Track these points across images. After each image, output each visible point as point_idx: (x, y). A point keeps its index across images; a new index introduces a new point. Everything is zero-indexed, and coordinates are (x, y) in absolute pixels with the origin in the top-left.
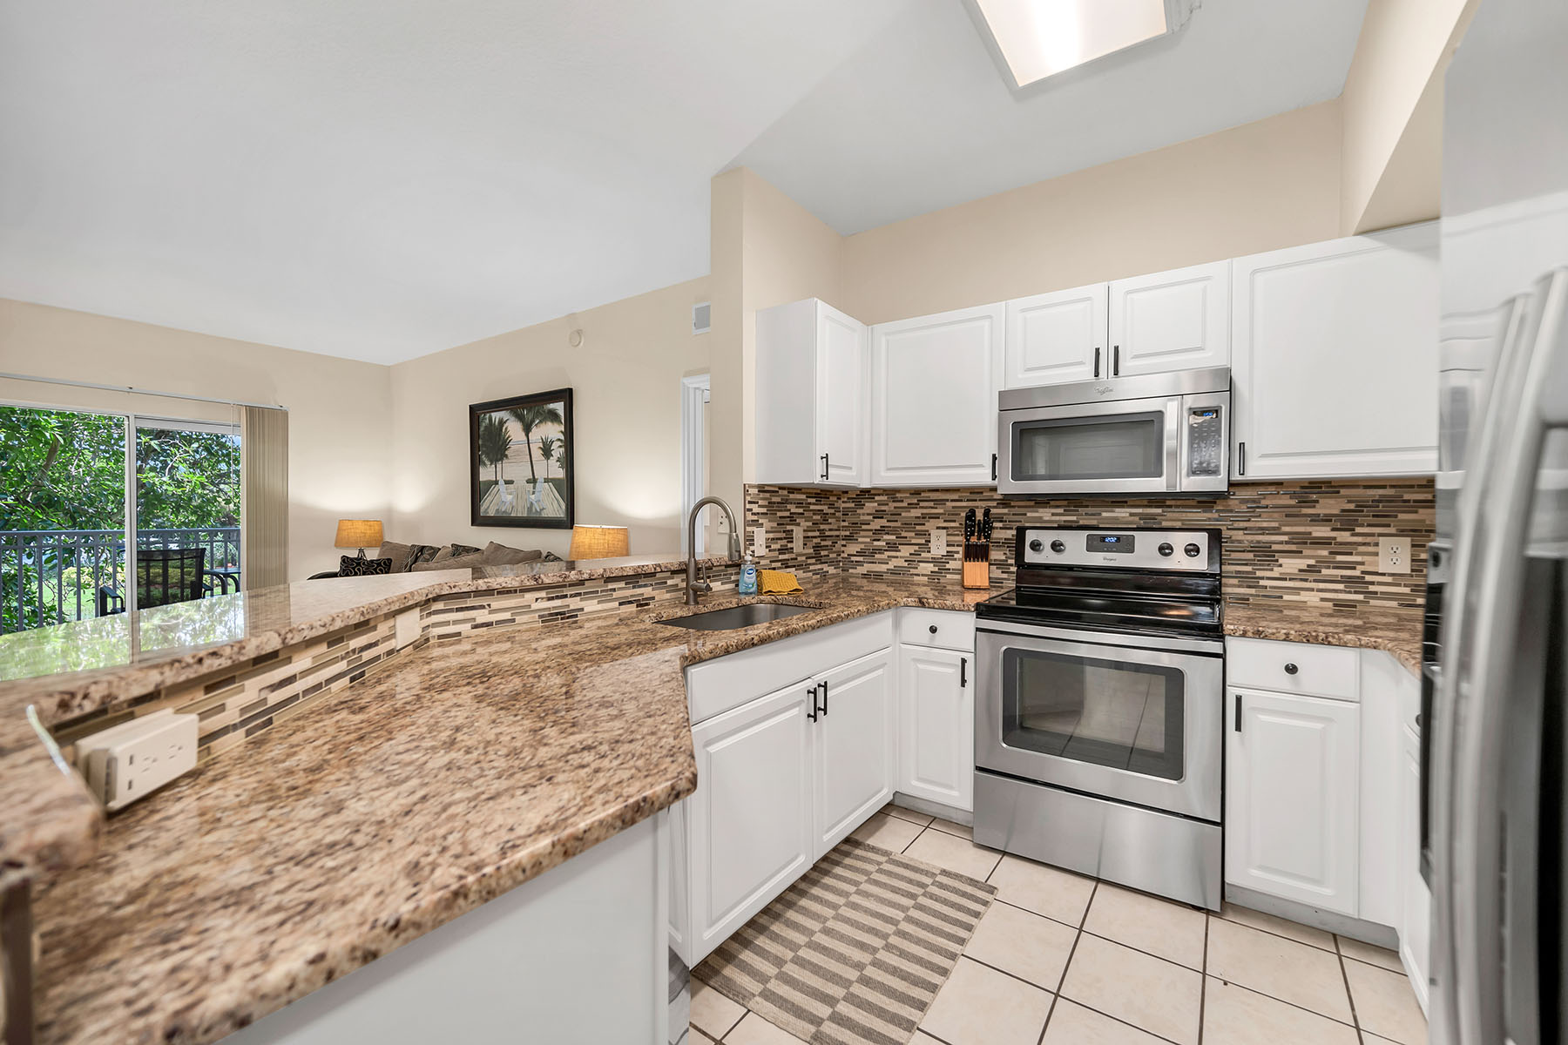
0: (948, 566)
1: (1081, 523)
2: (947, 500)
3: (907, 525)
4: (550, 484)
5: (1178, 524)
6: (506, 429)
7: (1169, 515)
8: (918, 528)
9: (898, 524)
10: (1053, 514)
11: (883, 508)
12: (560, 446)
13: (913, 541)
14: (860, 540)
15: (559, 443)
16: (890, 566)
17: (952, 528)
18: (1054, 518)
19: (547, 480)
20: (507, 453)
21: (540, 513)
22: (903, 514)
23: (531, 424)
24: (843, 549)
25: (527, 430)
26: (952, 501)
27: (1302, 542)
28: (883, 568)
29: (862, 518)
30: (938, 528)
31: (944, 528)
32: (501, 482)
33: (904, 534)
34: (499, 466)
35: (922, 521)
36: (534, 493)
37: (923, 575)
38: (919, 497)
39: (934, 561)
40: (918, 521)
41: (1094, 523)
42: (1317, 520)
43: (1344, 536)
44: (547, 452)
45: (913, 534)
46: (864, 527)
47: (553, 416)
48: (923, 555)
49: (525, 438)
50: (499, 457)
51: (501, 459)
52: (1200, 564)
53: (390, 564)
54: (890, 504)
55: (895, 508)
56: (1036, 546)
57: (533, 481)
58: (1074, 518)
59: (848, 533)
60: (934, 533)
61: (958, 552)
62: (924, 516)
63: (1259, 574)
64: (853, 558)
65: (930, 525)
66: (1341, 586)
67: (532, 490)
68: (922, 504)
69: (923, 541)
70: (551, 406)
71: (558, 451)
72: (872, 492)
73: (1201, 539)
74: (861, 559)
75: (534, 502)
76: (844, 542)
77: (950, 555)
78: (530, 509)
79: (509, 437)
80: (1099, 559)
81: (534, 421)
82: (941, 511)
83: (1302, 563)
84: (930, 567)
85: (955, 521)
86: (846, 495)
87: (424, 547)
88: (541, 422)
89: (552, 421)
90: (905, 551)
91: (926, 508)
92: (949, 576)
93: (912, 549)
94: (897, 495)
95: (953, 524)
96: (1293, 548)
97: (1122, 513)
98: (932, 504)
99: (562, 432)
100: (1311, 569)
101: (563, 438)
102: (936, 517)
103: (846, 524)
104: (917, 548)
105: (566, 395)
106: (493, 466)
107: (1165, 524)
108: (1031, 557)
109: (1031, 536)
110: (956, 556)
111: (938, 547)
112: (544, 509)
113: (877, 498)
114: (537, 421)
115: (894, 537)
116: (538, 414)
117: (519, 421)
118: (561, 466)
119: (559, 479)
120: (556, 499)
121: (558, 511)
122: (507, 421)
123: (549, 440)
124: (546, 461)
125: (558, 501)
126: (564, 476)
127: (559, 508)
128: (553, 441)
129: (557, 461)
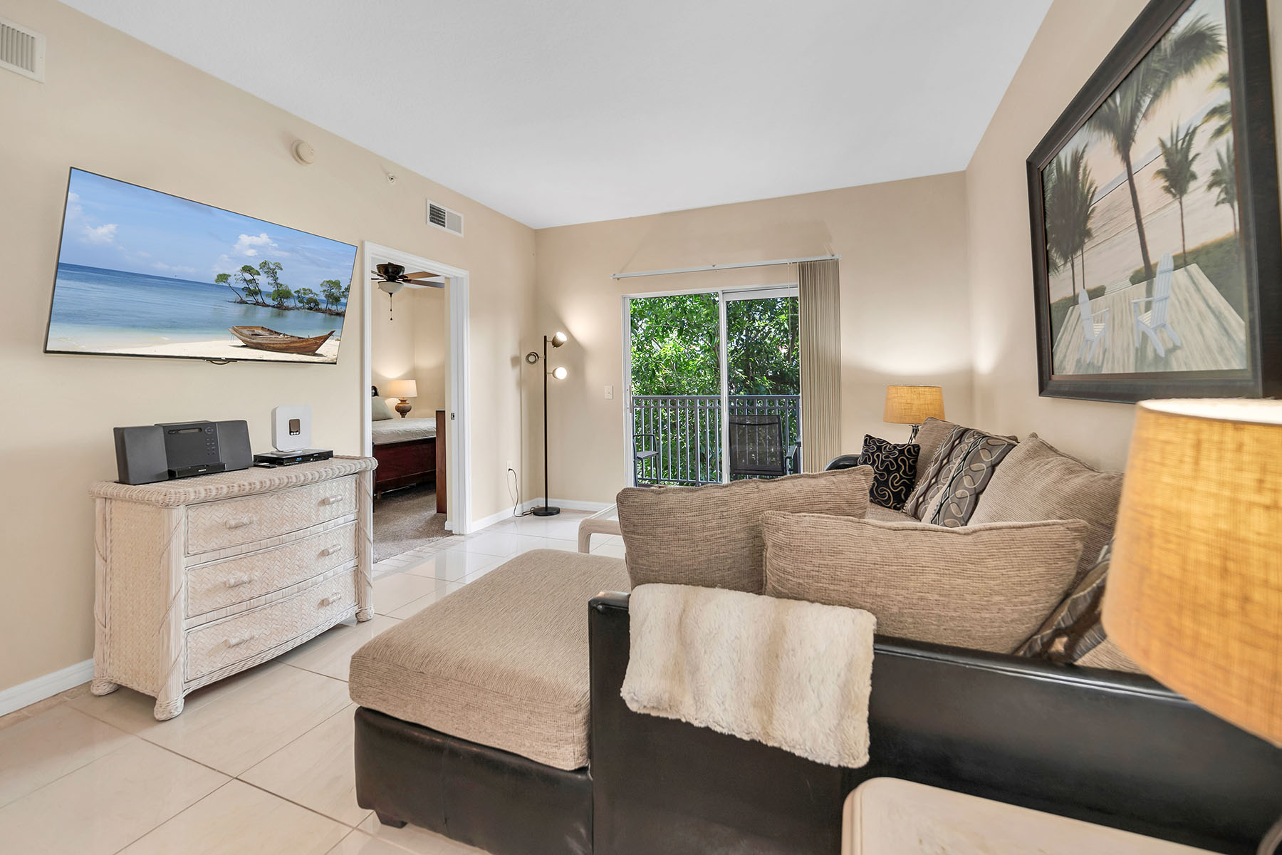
4: (1194, 268)
6: (1086, 169)
12: (1219, 132)
15: (1217, 122)
19: (1181, 261)
20: (1089, 224)
21: (1166, 361)
23: (1135, 119)
25: (1126, 141)
32: (1083, 297)
34: (1078, 261)
36: (1148, 306)
44: (1178, 174)
49: (1121, 169)
50: (1077, 239)
51: (1080, 245)
53: (918, 452)
57: (1148, 271)
67: (1143, 300)
70: (1183, 22)
75: (1151, 334)
78: (1141, 353)
79: (1092, 185)
81: (1139, 107)
87: (967, 430)
88: (1156, 96)
99: (1222, 79)
101: (1224, 98)
106: (1069, 265)
112: (1175, 348)
114: (1148, 100)
116: (1148, 79)
117: (1107, 136)
118: (1223, 196)
119: (1220, 245)
120: (1213, 312)
121: (1221, 350)
122: (1085, 147)
123: (1181, 136)
124: (1177, 204)
125: (1218, 316)
126: (1238, 227)
127: (1225, 339)
128: (1195, 129)
129: (1210, 186)
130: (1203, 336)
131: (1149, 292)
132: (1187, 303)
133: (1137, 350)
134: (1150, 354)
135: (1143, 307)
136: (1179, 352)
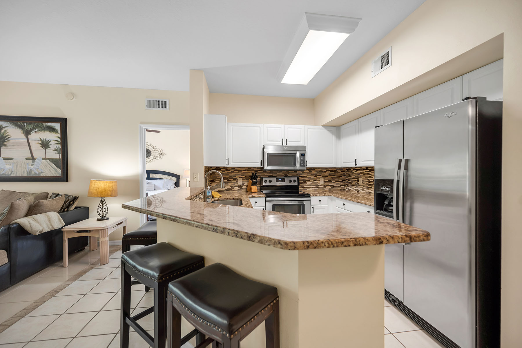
0: (242, 187)
1: (273, 176)
2: (242, 170)
3: (231, 177)
4: (48, 161)
5: (291, 176)
6: (5, 131)
7: (289, 174)
8: (234, 178)
9: (228, 177)
10: (267, 174)
11: (224, 172)
12: (57, 144)
13: (233, 181)
14: (216, 181)
15: (56, 142)
16: (226, 188)
17: (244, 177)
18: (268, 175)
19: (45, 159)
20: (5, 143)
21: (39, 174)
22: (230, 174)
23: (31, 130)
24: (210, 184)
25: (27, 133)
26: (243, 170)
27: (310, 178)
28: (224, 189)
29: (217, 175)
30: (240, 178)
31: (241, 178)
33: (230, 180)
35: (235, 176)
36: (32, 165)
37: (236, 190)
38: (234, 170)
39: (239, 186)
40: (234, 176)
41: (276, 176)
42: (312, 175)
43: (315, 178)
44: (45, 145)
45: (233, 179)
46: (217, 178)
47: (52, 130)
48: (235, 185)
49: (25, 138)
52: (296, 184)
54: (226, 171)
55: (227, 172)
56: (266, 181)
57: (33, 159)
58: (272, 175)
59: (212, 180)
60: (239, 179)
61: (245, 184)
62: (236, 175)
63: (304, 185)
64: (214, 187)
65: (237, 177)
66: (315, 187)
68: (235, 171)
69: (236, 181)
70: (49, 124)
71: (55, 145)
72: (220, 168)
73: (296, 179)
74: (217, 187)
75: (34, 170)
76: (211, 182)
77: (243, 184)
79: (8, 135)
80: (279, 184)
81: (33, 129)
82: (241, 173)
83: (310, 183)
84: (238, 188)
85: (244, 176)
86: (211, 169)
88: (39, 131)
89: (50, 131)
90: (230, 184)
91: (236, 172)
92: (242, 190)
93: (232, 184)
94: (228, 169)
95: (243, 177)
96: (309, 180)
97: (281, 174)
98: (238, 171)
99: (59, 137)
100: (311, 184)
101: (59, 140)
102: (239, 175)
103: (211, 177)
104: (234, 183)
105: (63, 122)
107: (289, 176)
108: (264, 184)
109: (264, 179)
110: (244, 185)
111: (240, 183)
112: (42, 172)
113: (221, 170)
114: (37, 130)
115: (227, 180)
116: (37, 127)
117: (19, 129)
118: (57, 152)
119: (56, 159)
120: (53, 168)
121: (55, 173)
122: (7, 126)
123: (47, 140)
124: (44, 150)
125: (55, 169)
126: (60, 158)
127: (56, 172)
128: (51, 141)
129: (54, 150)
130: (50, 171)
131: (33, 162)
132: (46, 166)
133: (28, 172)
134: (33, 173)
135: (31, 164)
136: (43, 173)
